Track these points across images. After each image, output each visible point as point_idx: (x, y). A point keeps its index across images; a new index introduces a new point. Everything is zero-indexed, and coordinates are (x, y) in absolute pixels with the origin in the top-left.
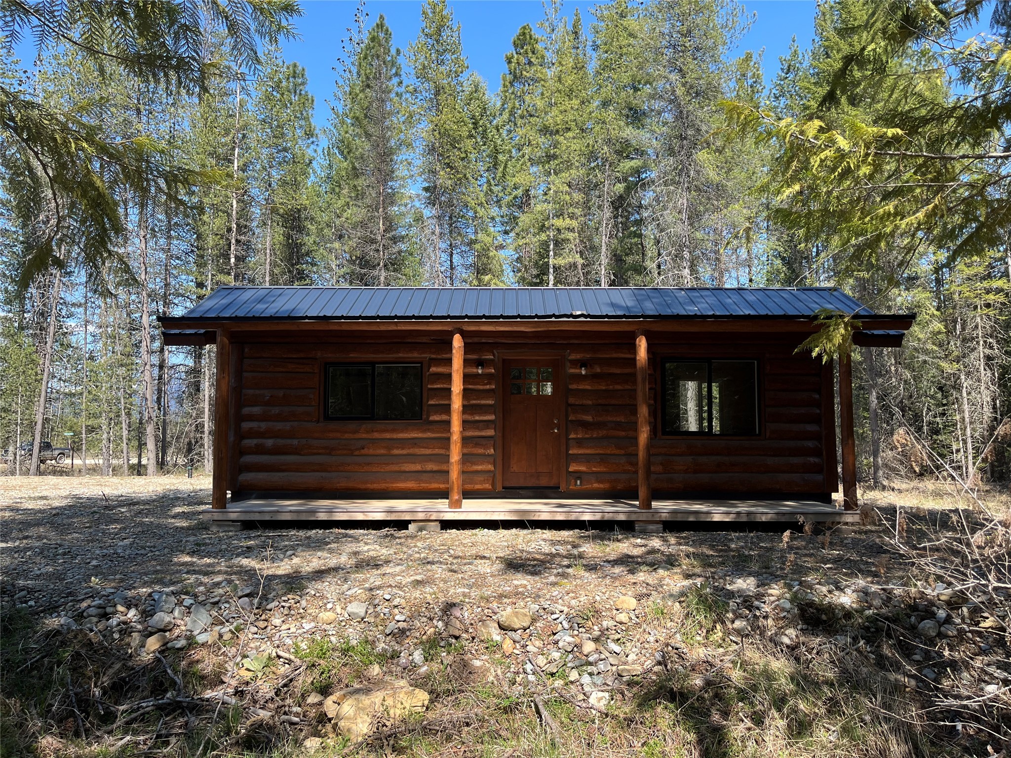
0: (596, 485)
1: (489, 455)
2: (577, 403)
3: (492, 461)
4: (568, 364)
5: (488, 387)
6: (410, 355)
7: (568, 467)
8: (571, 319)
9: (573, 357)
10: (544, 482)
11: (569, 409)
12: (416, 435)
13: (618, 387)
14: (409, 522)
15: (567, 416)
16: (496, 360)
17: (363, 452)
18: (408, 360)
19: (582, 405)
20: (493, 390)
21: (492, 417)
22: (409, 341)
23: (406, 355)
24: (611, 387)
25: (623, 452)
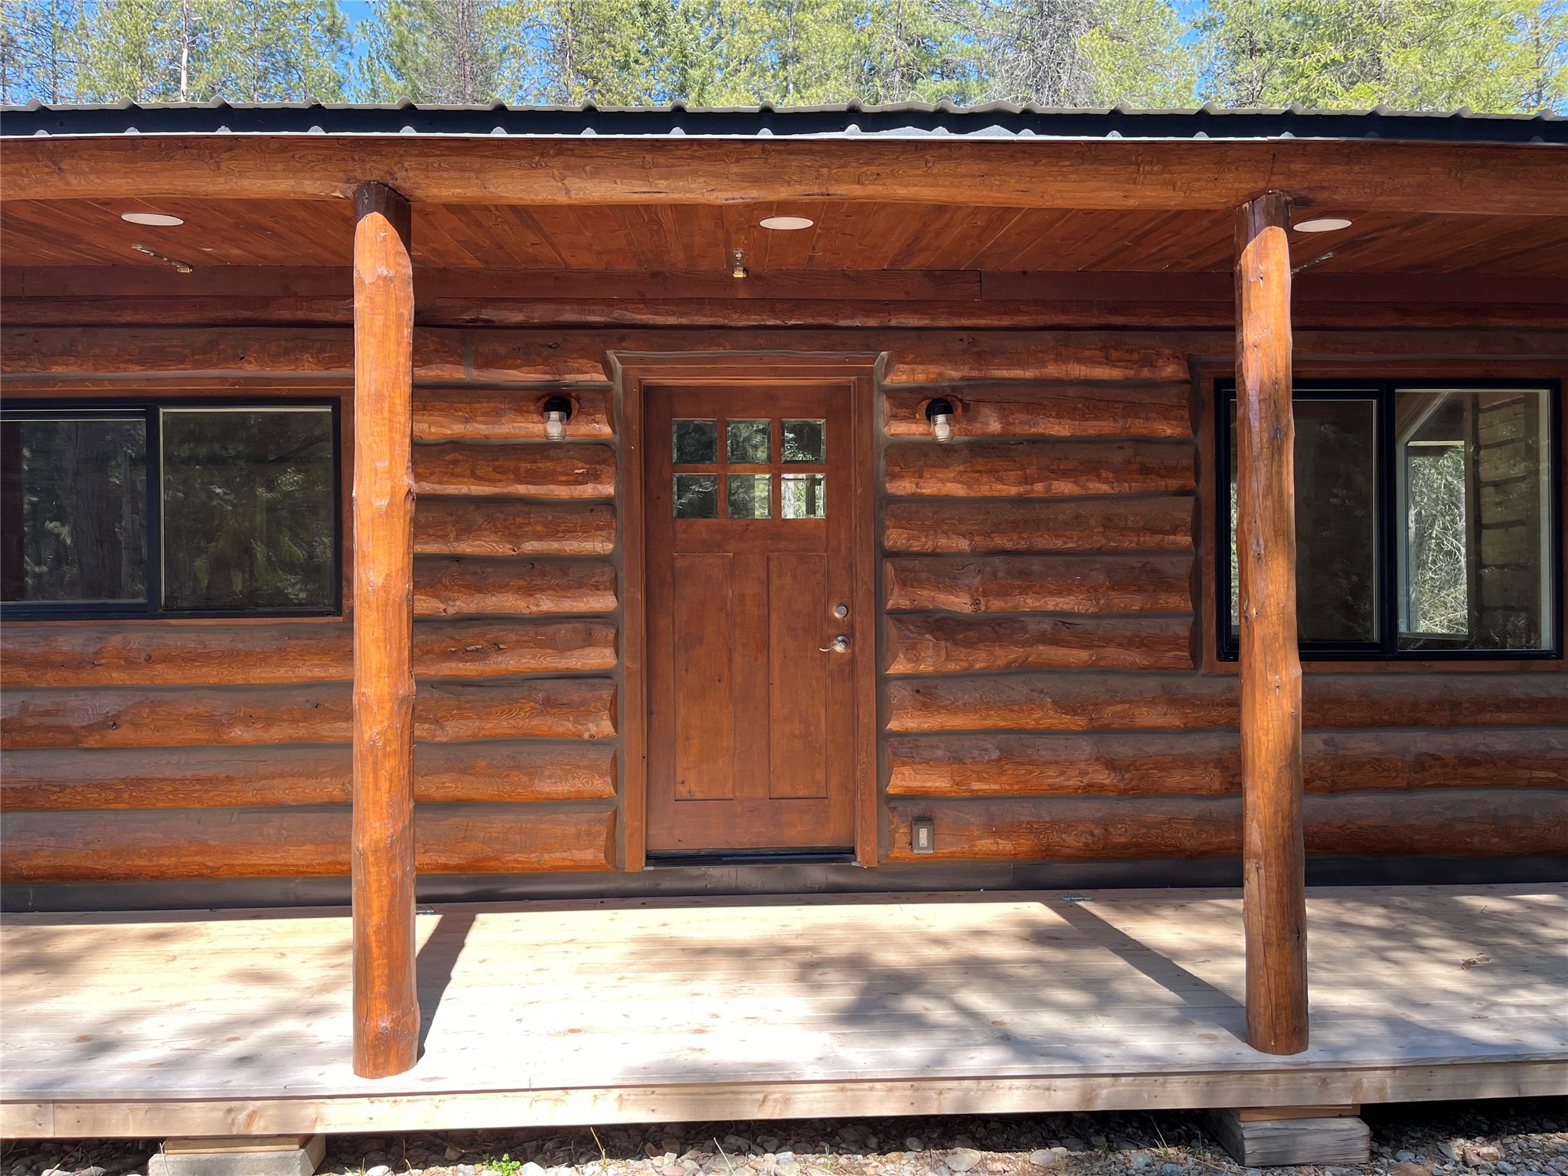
0: (986, 844)
1: (594, 742)
2: (916, 546)
3: (606, 764)
4: (883, 405)
5: (588, 491)
6: (285, 371)
7: (883, 775)
8: (941, 134)
9: (902, 377)
10: (797, 833)
11: (889, 569)
12: (318, 673)
13: (1064, 487)
14: (152, 1145)
15: (879, 595)
16: (618, 388)
17: (114, 736)
18: (285, 389)
19: (934, 554)
20: (607, 503)
21: (605, 602)
22: (286, 314)
23: (269, 372)
24: (1039, 487)
25: (1081, 722)
